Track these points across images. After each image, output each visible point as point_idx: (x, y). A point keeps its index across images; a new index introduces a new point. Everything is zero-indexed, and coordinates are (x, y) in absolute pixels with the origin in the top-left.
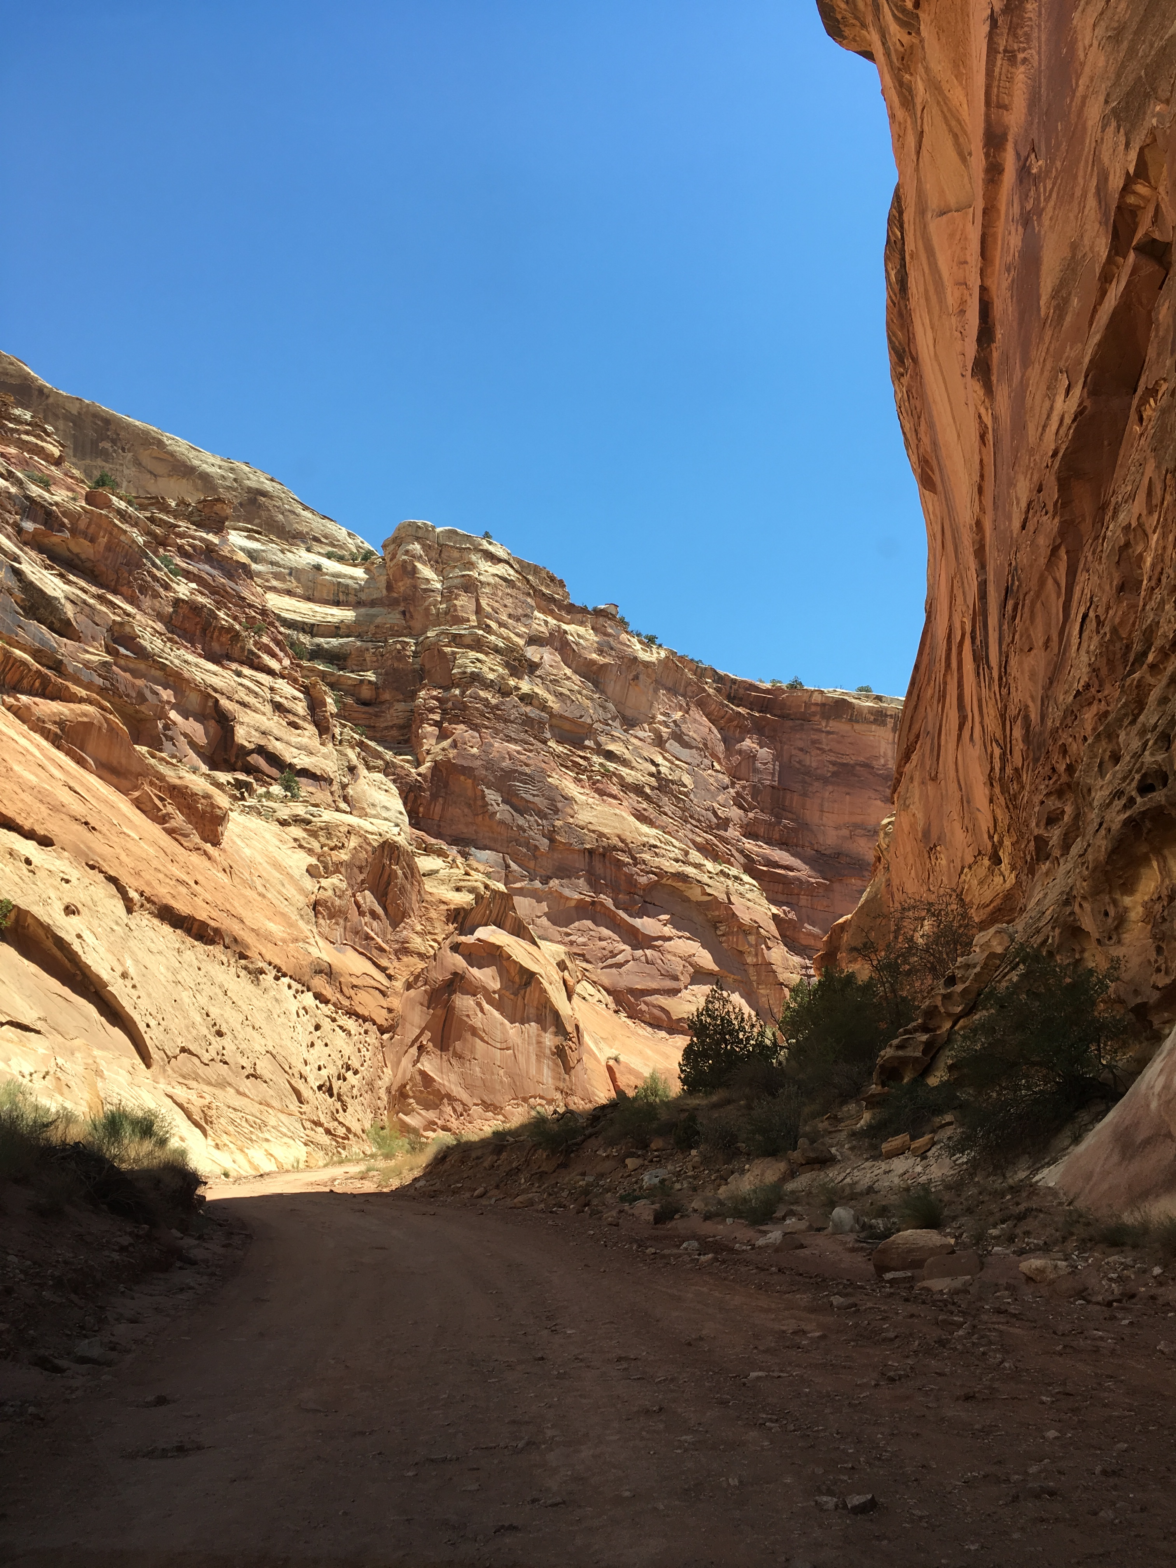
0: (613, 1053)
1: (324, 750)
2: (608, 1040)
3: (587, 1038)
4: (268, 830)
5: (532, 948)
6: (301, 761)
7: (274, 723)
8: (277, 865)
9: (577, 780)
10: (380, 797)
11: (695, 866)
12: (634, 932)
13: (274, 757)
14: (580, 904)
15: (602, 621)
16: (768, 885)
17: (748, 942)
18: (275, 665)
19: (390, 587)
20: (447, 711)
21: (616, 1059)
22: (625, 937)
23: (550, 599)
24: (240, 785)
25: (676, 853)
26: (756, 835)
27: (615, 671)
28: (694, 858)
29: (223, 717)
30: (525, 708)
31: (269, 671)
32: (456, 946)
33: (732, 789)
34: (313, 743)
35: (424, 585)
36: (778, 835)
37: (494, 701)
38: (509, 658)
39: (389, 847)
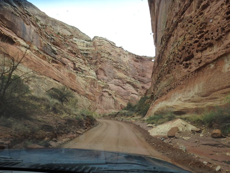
2: (120, 102)
3: (118, 102)
4: (80, 78)
5: (111, 92)
6: (83, 69)
8: (82, 82)
9: (117, 70)
10: (93, 73)
11: (132, 80)
12: (124, 89)
13: (80, 69)
14: (117, 85)
15: (120, 48)
16: (141, 82)
17: (138, 90)
18: (80, 57)
19: (93, 45)
20: (101, 61)
21: (121, 104)
22: (123, 89)
23: (114, 46)
24: (77, 72)
25: (129, 79)
26: (140, 76)
27: (122, 55)
28: (132, 79)
29: (74, 64)
30: (110, 60)
31: (79, 58)
32: (102, 91)
33: (137, 70)
34: (85, 67)
35: (97, 44)
36: (142, 76)
37: (106, 60)
38: (108, 54)
39: (94, 80)
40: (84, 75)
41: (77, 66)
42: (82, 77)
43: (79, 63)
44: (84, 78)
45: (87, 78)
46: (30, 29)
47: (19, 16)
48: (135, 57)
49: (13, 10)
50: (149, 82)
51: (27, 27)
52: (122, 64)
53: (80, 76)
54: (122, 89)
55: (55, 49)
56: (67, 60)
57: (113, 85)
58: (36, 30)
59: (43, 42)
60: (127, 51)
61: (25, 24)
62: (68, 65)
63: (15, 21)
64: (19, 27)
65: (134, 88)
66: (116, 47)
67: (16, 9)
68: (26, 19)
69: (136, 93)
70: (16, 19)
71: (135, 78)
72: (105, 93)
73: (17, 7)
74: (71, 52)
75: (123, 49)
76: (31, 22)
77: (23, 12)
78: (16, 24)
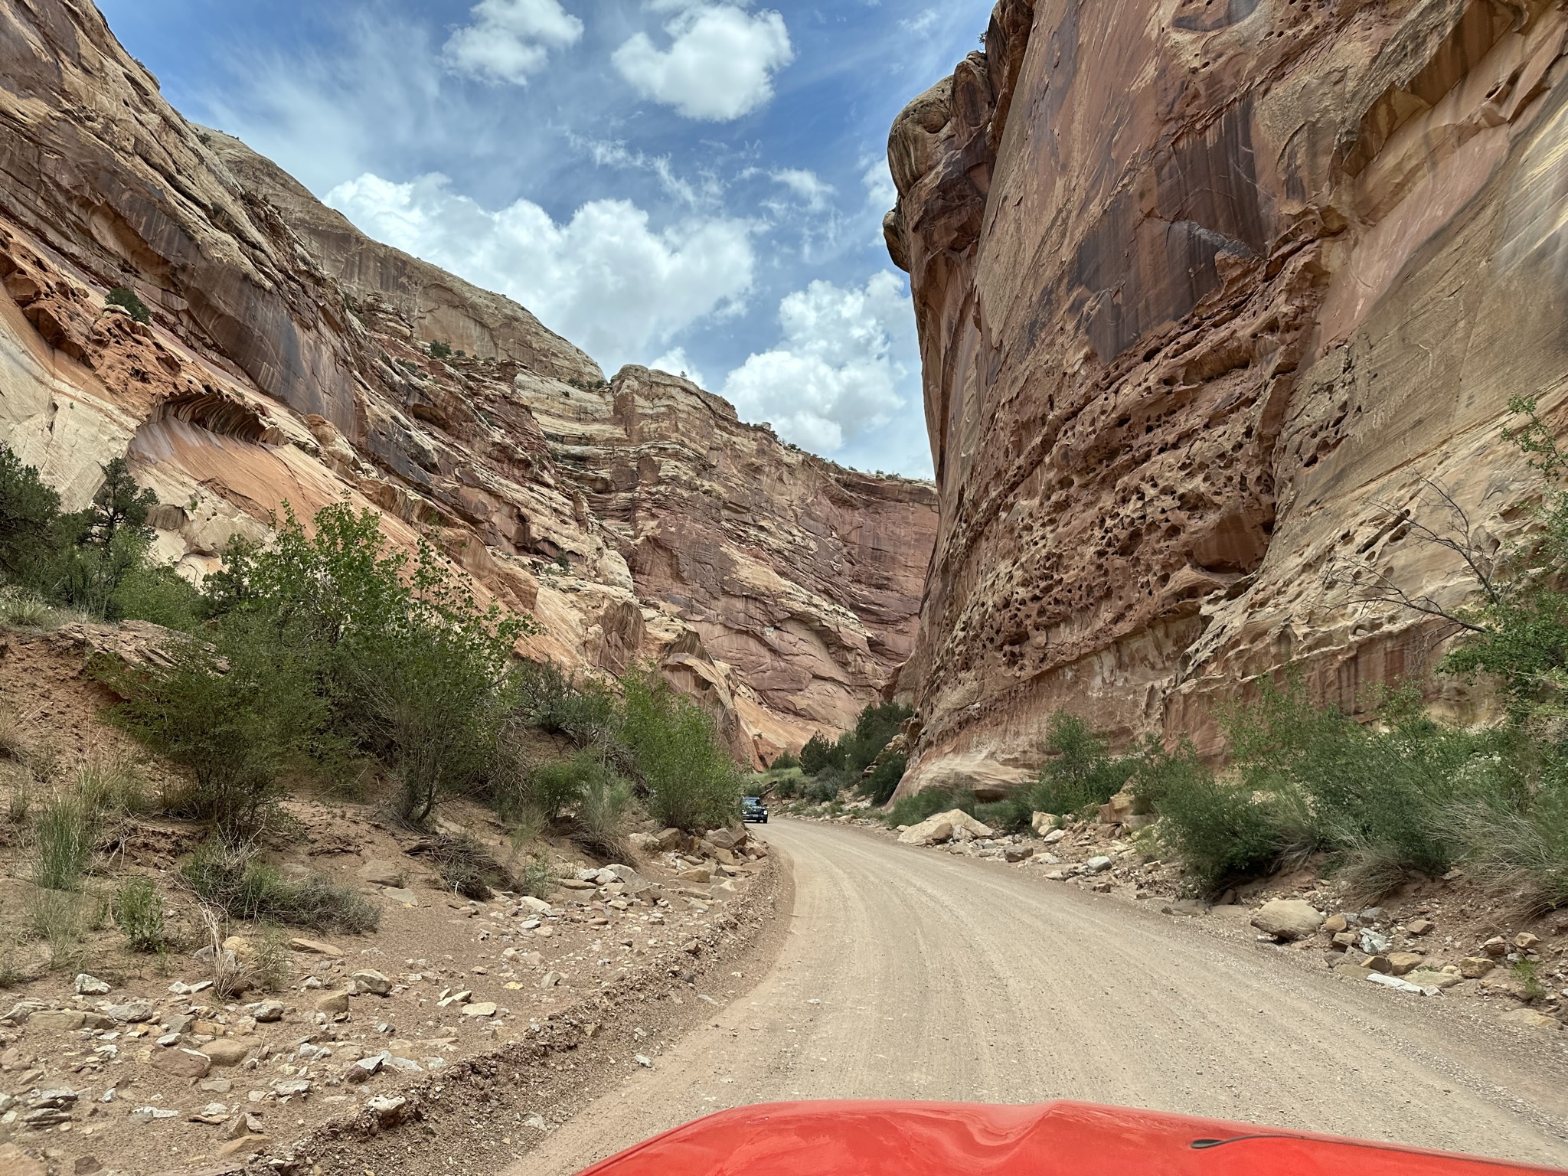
0: (756, 731)
1: (582, 538)
2: (755, 723)
3: (742, 723)
4: (556, 594)
5: (710, 667)
6: (568, 545)
7: (552, 521)
8: (563, 620)
9: (739, 548)
10: (616, 567)
11: (816, 606)
12: (773, 651)
13: (553, 544)
14: (739, 632)
15: (759, 434)
16: (865, 616)
17: (850, 657)
18: (552, 482)
19: (616, 410)
20: (655, 501)
21: (760, 736)
22: (768, 654)
23: (726, 419)
24: (535, 565)
25: (805, 598)
26: (859, 582)
27: (767, 469)
28: (816, 600)
29: (523, 519)
30: (707, 499)
31: (548, 486)
32: (665, 667)
33: (845, 551)
34: (576, 534)
35: (640, 411)
36: (874, 582)
37: (686, 494)
38: (697, 464)
39: (627, 605)
40: (572, 581)
41: (535, 532)
42: (564, 591)
43: (547, 512)
44: (571, 596)
45: (590, 595)
46: (317, 348)
47: (275, 290)
48: (837, 480)
49: (248, 266)
50: (906, 619)
51: (305, 338)
52: (765, 518)
53: (553, 586)
54: (764, 651)
55: (428, 443)
56: (483, 497)
57: (718, 630)
58: (341, 352)
59: (372, 411)
60: (793, 447)
61: (295, 325)
62: (493, 525)
63: (254, 317)
64: (268, 347)
65: (827, 646)
66: (739, 425)
67: (262, 256)
68: (304, 299)
69: (839, 675)
70: (260, 304)
71: (834, 591)
72: (677, 674)
73: (265, 245)
74: (503, 455)
75: (775, 437)
76: (320, 315)
77: (289, 267)
78: (257, 332)
